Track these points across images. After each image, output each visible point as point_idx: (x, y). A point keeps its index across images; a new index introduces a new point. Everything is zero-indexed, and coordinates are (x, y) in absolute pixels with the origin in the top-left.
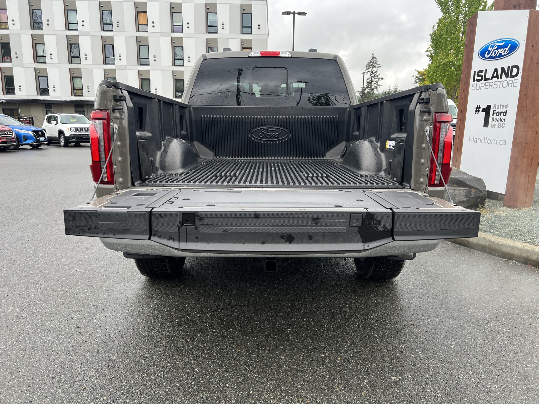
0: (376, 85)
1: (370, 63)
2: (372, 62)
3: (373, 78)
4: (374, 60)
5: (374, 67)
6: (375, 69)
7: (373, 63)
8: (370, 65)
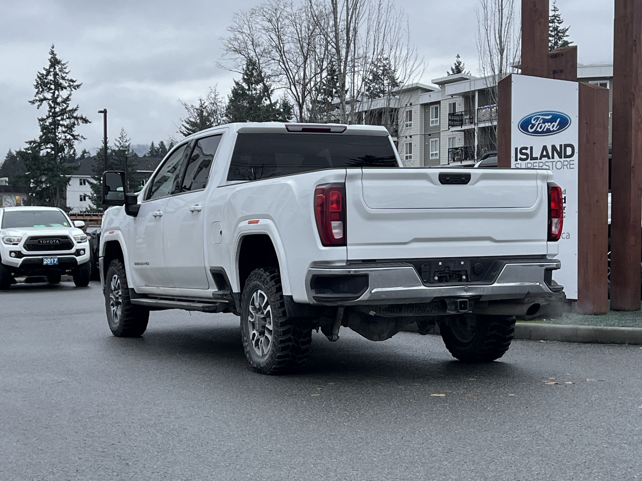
0: (69, 137)
1: (47, 75)
2: (52, 73)
3: (59, 118)
4: (57, 68)
5: (59, 86)
6: (64, 94)
7: (55, 77)
8: (48, 83)
